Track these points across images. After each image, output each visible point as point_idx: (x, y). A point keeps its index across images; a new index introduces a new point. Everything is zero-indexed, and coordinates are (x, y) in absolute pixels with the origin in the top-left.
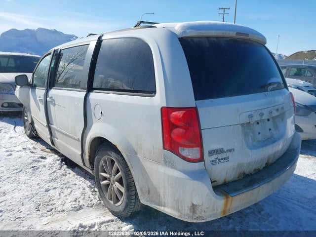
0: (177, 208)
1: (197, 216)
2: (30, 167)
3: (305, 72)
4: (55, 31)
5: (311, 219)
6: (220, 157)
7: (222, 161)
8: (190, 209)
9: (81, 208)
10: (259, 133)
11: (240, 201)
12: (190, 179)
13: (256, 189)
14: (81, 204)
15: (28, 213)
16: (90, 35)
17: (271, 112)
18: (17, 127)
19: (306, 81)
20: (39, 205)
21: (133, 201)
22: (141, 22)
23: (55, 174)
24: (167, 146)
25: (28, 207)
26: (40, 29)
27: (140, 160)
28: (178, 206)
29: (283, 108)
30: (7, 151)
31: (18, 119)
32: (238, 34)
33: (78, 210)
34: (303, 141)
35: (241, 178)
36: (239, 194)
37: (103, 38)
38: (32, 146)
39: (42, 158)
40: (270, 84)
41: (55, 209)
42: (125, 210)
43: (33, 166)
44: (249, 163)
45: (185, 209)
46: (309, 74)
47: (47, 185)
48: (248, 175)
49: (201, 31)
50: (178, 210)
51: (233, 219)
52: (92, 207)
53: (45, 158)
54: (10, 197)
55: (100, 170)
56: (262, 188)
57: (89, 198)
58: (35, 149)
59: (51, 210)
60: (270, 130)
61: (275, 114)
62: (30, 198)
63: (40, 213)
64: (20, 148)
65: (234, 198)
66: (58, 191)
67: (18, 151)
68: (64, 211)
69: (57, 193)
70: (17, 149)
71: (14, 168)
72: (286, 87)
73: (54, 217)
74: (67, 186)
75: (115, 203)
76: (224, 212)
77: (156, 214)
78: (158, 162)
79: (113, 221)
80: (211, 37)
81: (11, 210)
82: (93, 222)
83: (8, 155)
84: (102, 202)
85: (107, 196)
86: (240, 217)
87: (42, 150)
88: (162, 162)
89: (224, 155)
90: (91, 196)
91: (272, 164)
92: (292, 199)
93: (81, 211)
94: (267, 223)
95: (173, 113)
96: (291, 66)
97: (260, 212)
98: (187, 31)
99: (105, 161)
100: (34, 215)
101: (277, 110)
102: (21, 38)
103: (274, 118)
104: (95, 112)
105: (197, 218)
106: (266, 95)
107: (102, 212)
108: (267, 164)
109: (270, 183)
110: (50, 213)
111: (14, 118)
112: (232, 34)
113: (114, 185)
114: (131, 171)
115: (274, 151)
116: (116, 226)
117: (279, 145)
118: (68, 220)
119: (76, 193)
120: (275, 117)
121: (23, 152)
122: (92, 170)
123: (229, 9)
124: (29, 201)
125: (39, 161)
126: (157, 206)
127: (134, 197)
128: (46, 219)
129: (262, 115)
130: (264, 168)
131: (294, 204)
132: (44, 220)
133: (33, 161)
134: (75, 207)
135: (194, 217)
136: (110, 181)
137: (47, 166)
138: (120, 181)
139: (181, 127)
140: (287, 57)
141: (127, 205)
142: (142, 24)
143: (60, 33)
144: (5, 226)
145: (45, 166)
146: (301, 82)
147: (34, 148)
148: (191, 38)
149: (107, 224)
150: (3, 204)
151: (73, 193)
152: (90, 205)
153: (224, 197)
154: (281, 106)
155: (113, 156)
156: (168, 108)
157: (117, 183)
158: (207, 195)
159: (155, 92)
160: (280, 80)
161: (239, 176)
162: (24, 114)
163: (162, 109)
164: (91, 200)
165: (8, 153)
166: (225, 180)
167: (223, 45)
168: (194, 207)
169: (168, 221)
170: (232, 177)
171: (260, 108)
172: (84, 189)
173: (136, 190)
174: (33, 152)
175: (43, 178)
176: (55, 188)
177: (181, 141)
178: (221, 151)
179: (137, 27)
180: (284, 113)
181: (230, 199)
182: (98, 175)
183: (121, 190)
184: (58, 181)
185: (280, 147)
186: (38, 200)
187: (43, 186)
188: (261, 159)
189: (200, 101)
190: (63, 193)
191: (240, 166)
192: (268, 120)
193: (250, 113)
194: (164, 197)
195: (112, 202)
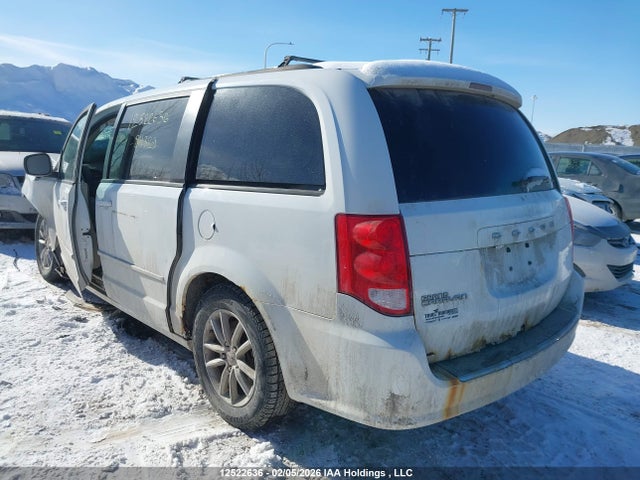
0: (362, 403)
1: (400, 417)
2: (55, 337)
3: (586, 166)
4: (93, 72)
5: (603, 433)
6: (441, 309)
7: (446, 315)
8: (387, 404)
9: (166, 411)
10: (511, 269)
11: (477, 392)
12: (390, 346)
13: (506, 370)
14: (165, 405)
15: (63, 421)
16: (186, 79)
17: (532, 231)
18: (19, 261)
19: (588, 183)
20: (83, 407)
21: (274, 395)
22: (292, 58)
23: (108, 350)
24: (346, 286)
25: (61, 409)
26: (62, 67)
27: (290, 314)
28: (364, 401)
29: (552, 224)
30: (5, 306)
31: (20, 244)
32: (473, 85)
33: (160, 416)
34: (588, 295)
35: (477, 350)
36: (475, 378)
37: (217, 85)
38: (56, 297)
39: (79, 319)
40: (530, 179)
41: (116, 413)
42: (256, 412)
43: (63, 334)
44: (494, 323)
45: (376, 405)
46: (594, 170)
47: (95, 371)
48: (490, 344)
49: (409, 78)
50: (363, 407)
51: (459, 434)
52: (187, 410)
53: (84, 320)
54: (23, 392)
55: (205, 338)
56: (516, 369)
57: (181, 394)
58: (63, 302)
59: (108, 416)
60: (530, 263)
61: (539, 233)
62: (64, 393)
63: (87, 421)
64: (31, 301)
65: (466, 384)
66: (117, 382)
67: (27, 307)
68: (133, 417)
69: (117, 384)
70: (25, 302)
71: (22, 338)
72: (557, 186)
73: (114, 429)
74: (135, 371)
75: (234, 402)
76: (448, 411)
77: (312, 424)
78: (326, 317)
79: (230, 435)
80: (425, 89)
81: (27, 416)
82: (193, 437)
83: (8, 314)
84: (207, 402)
85: (219, 389)
86: (472, 430)
87: (76, 305)
88: (335, 317)
89: (450, 305)
90: (184, 391)
91: (532, 328)
92: (566, 398)
93: (168, 417)
94: (522, 439)
95: (357, 226)
96: (559, 154)
97: (507, 421)
98: (385, 77)
99: (218, 322)
100: (75, 425)
101: (543, 227)
102: (23, 83)
103: (537, 241)
104: (200, 225)
105: (400, 421)
106: (523, 199)
107: (209, 419)
108: (523, 326)
109: (531, 361)
110: (105, 421)
111: (11, 243)
112: (464, 85)
113: (234, 367)
114: (273, 335)
115: (536, 304)
116: (237, 445)
117: (547, 291)
118: (144, 433)
119: (155, 385)
120: (538, 239)
121: (38, 309)
122: (188, 339)
123: (440, 40)
124: (61, 399)
125: (72, 326)
126: (324, 402)
127: (275, 387)
128: (100, 431)
129: (516, 234)
130: (519, 333)
131: (571, 406)
132: (94, 434)
133: (61, 325)
134: (155, 411)
135: (394, 420)
136: (225, 359)
137: (90, 335)
138: (248, 358)
139: (372, 251)
140: (550, 137)
141: (261, 404)
142: (292, 63)
143: (103, 76)
144: (19, 444)
145: (85, 335)
146: (579, 185)
147: (59, 300)
148: (390, 89)
149: (219, 441)
150: (8, 404)
151: (147, 385)
152: (184, 407)
153: (449, 382)
154: (550, 220)
155: (235, 309)
156: (348, 215)
157: (240, 363)
158: (419, 377)
159: (323, 187)
160: (547, 173)
161: (475, 346)
162: (38, 233)
163: (338, 218)
164: (185, 399)
165: (8, 310)
166: (449, 352)
167: (448, 104)
168: (393, 400)
169: (337, 436)
170: (462, 348)
171: (513, 221)
172: (169, 378)
173: (280, 373)
174: (57, 309)
175: (84, 357)
176: (112, 376)
177: (373, 277)
178: (445, 297)
179: (285, 67)
180: (555, 233)
181: (460, 386)
182: (200, 348)
183: (248, 374)
184: (116, 362)
185: (548, 295)
186: (79, 398)
187: (87, 370)
188: (514, 317)
189: (407, 204)
190: (127, 384)
191: (477, 326)
192: (527, 245)
193: (494, 230)
194: (337, 383)
195: (229, 401)
